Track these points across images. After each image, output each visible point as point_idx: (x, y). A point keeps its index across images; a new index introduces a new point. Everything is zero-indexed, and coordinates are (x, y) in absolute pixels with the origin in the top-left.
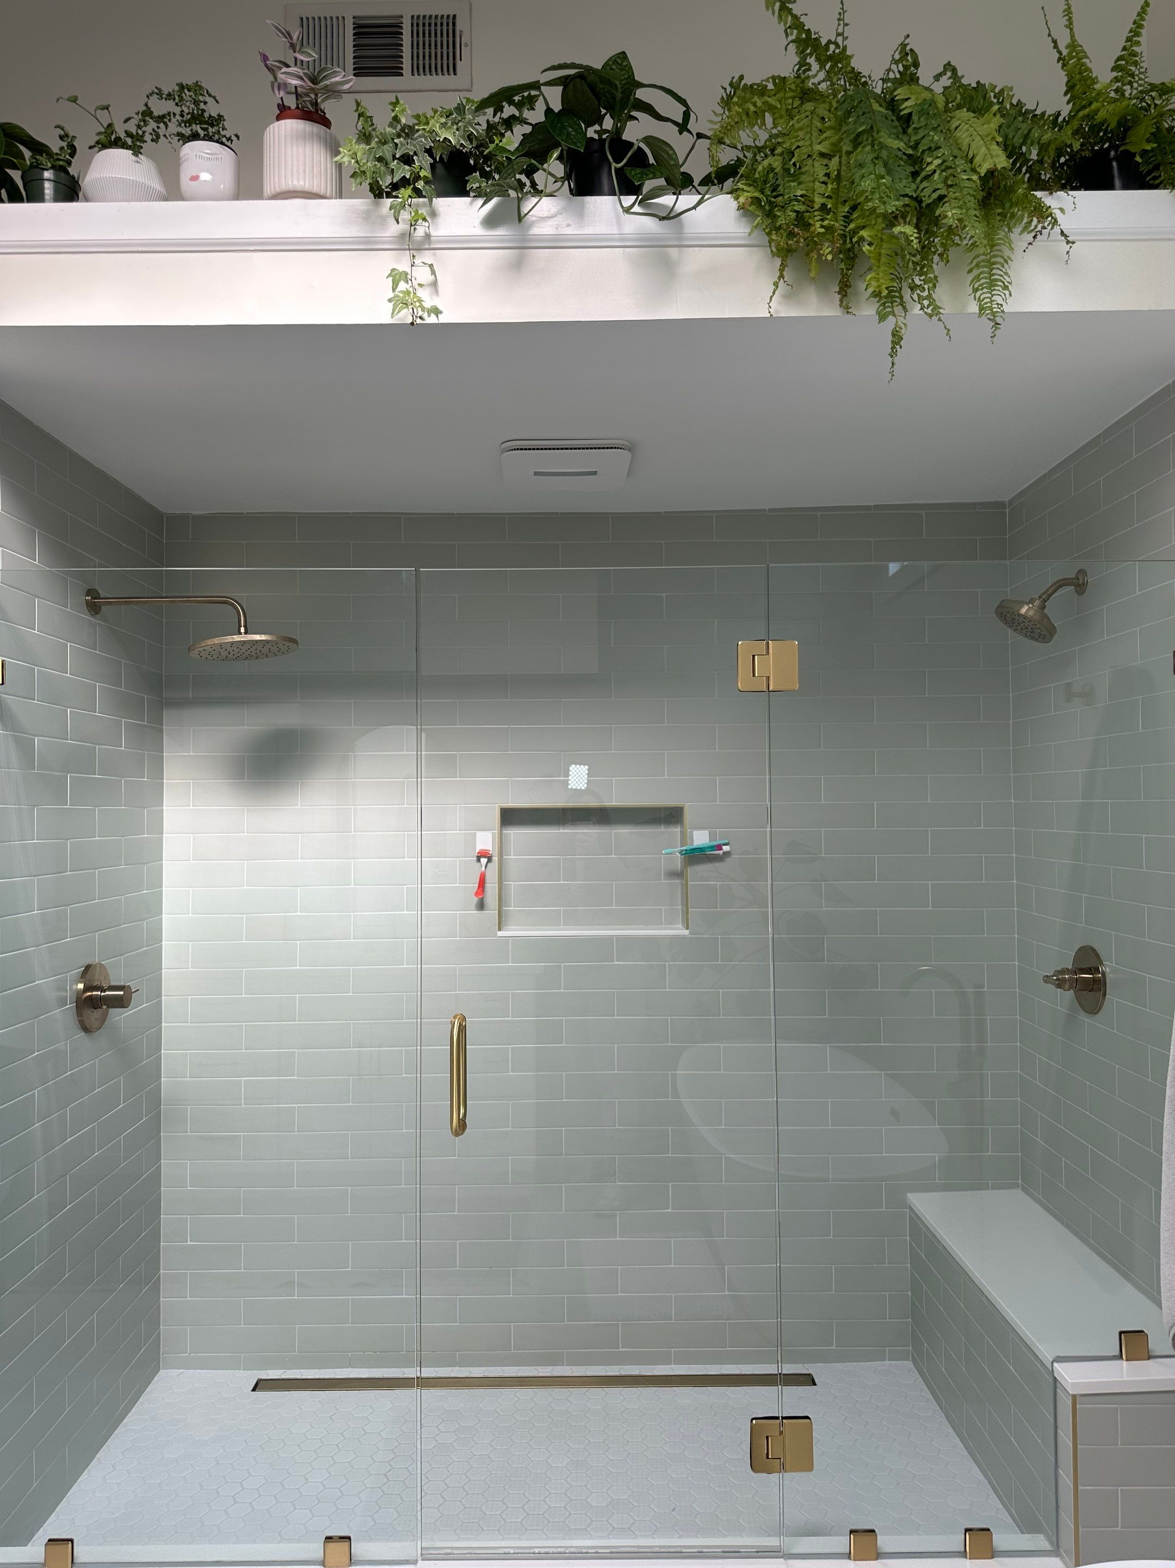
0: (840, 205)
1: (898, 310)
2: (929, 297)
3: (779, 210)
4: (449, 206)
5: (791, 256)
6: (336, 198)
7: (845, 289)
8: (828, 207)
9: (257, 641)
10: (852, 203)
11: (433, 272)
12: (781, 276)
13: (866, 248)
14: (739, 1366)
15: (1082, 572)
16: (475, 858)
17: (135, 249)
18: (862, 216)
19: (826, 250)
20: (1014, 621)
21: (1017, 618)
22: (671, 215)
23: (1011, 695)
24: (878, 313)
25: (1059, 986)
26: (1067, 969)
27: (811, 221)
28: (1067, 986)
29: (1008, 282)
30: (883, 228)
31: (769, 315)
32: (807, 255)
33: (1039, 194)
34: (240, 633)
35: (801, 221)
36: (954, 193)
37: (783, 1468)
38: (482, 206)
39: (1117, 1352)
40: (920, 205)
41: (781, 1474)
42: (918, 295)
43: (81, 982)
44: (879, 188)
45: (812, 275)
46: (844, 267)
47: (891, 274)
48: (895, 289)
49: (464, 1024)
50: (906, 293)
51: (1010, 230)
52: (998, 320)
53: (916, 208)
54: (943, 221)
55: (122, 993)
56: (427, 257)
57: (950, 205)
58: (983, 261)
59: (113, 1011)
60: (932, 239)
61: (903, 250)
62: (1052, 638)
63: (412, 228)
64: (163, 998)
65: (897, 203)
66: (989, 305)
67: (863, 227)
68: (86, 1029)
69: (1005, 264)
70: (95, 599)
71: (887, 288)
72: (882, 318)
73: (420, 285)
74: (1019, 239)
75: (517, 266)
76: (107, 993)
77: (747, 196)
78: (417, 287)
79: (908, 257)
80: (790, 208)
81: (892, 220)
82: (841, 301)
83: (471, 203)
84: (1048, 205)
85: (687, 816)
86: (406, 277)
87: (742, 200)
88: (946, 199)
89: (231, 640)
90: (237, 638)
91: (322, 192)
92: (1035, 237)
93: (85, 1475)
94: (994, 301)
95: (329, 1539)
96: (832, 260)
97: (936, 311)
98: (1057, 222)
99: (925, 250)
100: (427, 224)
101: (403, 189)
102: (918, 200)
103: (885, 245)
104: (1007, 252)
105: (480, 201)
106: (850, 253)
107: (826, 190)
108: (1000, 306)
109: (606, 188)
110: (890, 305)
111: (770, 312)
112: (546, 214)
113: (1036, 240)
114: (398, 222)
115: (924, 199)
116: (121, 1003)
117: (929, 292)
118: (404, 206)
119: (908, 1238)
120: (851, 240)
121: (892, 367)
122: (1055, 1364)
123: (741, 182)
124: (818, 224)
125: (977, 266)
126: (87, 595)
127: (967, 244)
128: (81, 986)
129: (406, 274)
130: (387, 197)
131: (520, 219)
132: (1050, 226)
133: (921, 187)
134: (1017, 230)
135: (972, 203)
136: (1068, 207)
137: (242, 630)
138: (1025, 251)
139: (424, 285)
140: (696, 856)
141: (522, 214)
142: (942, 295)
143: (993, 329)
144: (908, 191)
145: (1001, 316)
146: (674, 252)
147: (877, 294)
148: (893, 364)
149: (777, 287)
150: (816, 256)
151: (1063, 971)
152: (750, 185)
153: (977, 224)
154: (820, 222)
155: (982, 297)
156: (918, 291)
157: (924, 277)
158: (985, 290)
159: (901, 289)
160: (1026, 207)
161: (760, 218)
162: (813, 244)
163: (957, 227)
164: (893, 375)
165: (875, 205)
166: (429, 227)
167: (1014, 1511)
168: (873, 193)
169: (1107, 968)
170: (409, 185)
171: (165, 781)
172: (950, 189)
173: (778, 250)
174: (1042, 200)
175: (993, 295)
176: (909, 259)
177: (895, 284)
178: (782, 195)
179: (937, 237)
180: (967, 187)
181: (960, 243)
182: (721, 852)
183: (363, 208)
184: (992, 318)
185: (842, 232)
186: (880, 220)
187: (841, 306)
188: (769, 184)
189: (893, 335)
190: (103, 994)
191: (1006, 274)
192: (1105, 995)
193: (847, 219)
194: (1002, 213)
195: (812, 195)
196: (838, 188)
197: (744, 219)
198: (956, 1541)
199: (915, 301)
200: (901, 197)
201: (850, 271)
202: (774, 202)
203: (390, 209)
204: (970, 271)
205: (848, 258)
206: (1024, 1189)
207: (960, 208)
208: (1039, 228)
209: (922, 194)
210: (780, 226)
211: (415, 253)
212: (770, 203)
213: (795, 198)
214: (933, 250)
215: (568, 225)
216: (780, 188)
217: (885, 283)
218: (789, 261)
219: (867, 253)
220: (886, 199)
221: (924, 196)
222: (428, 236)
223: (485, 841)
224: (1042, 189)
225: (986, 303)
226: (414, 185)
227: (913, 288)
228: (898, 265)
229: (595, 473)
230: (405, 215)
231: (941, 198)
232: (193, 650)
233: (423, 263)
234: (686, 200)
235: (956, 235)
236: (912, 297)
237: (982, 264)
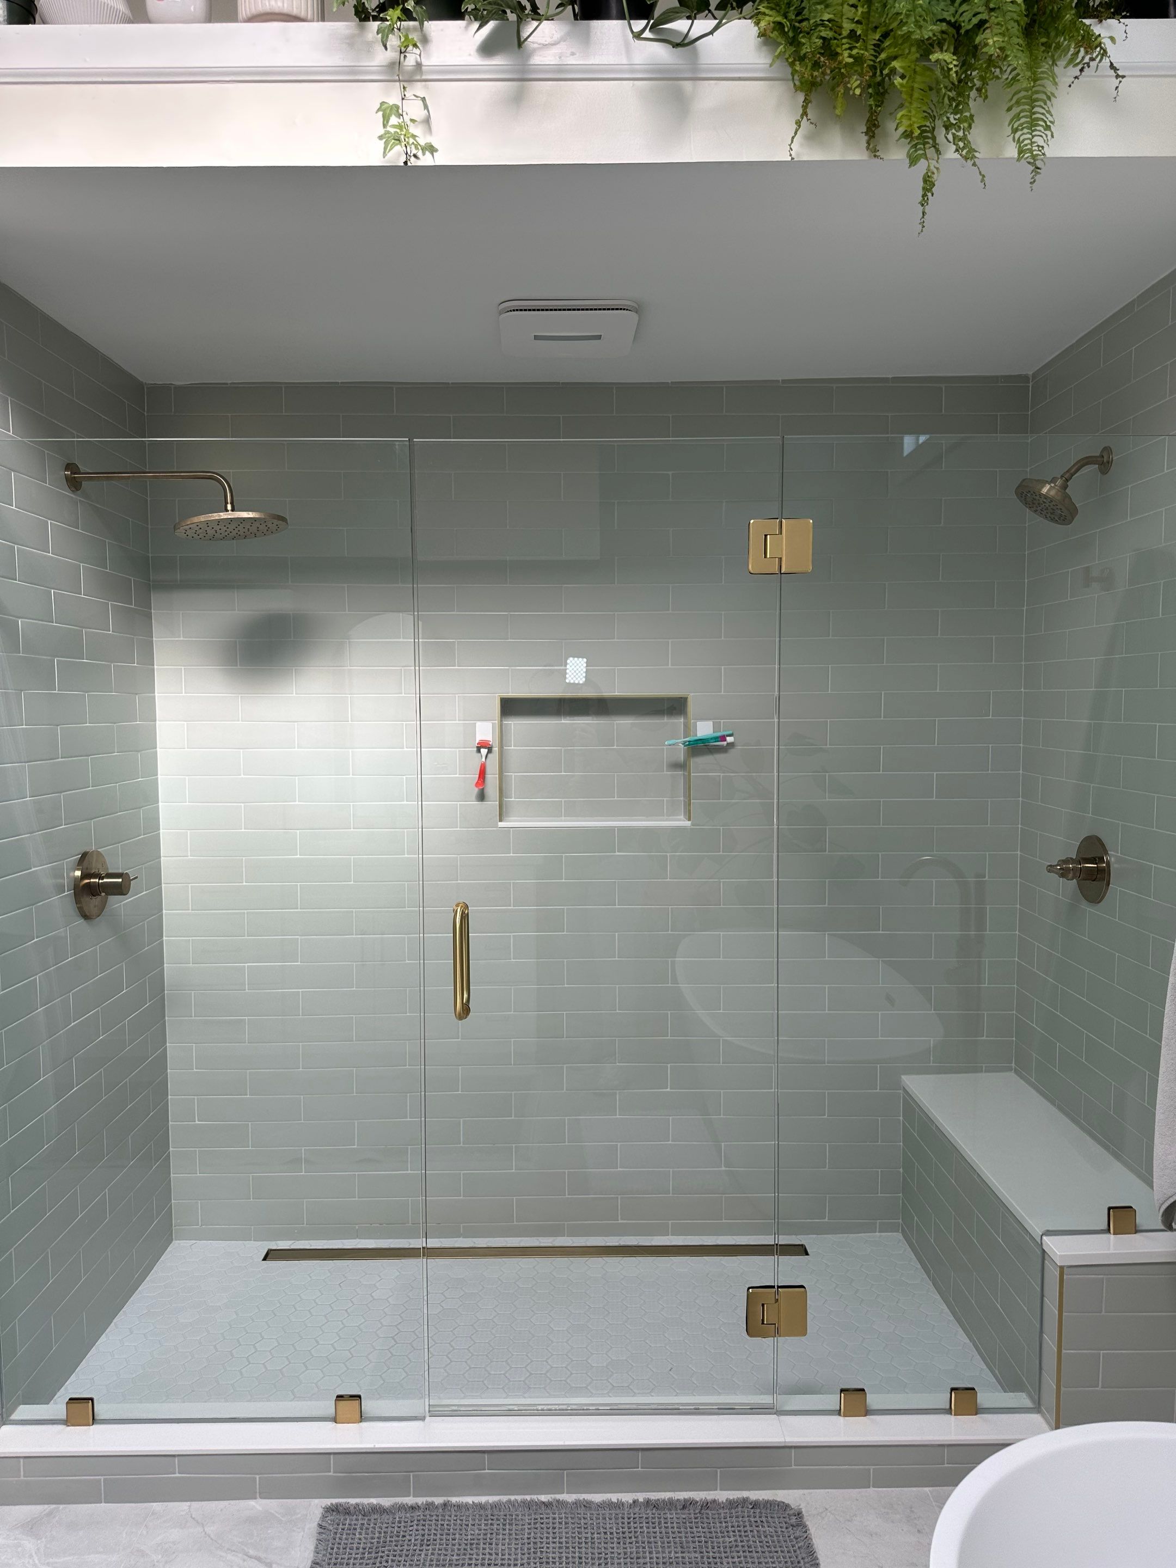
0: (870, 32)
1: (931, 152)
2: (964, 139)
3: (803, 37)
4: (442, 30)
5: (816, 90)
6: (318, 21)
7: (873, 130)
8: (858, 33)
9: (244, 519)
10: (884, 29)
11: (426, 107)
12: (805, 113)
13: (898, 81)
14: (734, 1237)
15: (1107, 450)
16: (475, 749)
17: (100, 79)
18: (894, 45)
19: (855, 83)
20: (1034, 501)
21: (1037, 498)
22: (686, 41)
23: (1026, 581)
24: (909, 156)
25: (1062, 876)
26: (1071, 858)
27: (839, 50)
28: (1071, 875)
29: (1050, 122)
30: (917, 60)
31: (789, 159)
32: (833, 89)
33: (1087, 22)
34: (227, 511)
35: (828, 49)
36: (997, 17)
37: (777, 1333)
38: (478, 29)
39: (1105, 1226)
40: (958, 32)
41: (776, 1338)
42: (954, 134)
43: (78, 870)
44: (914, 10)
45: (838, 112)
46: (873, 103)
47: (924, 112)
48: (928, 129)
49: (466, 912)
50: (941, 133)
51: (1054, 63)
52: (1039, 164)
53: (953, 36)
54: (984, 50)
55: (120, 880)
56: (418, 89)
57: (992, 31)
58: (1024, 97)
59: (113, 899)
60: (969, 73)
61: (938, 83)
62: (1073, 519)
63: (402, 55)
64: (163, 885)
65: (935, 27)
66: (1029, 147)
67: (895, 58)
68: (86, 916)
69: (1048, 102)
70: (75, 474)
71: (919, 128)
72: (913, 161)
73: (412, 121)
74: (1065, 73)
75: (517, 100)
76: (105, 880)
77: (769, 21)
78: (409, 123)
79: (943, 91)
80: (816, 34)
81: (926, 47)
82: (868, 143)
83: (467, 27)
84: (1097, 34)
85: (691, 707)
86: (398, 111)
87: (763, 24)
88: (987, 25)
89: (217, 518)
90: (223, 515)
91: (303, 15)
92: (1082, 70)
93: (103, 1338)
94: (1035, 142)
95: (340, 1397)
96: (860, 95)
97: (969, 154)
98: (1106, 53)
99: (961, 86)
100: (417, 51)
101: (391, 9)
102: (956, 26)
103: (918, 78)
104: (1050, 88)
105: (476, 25)
106: (880, 88)
107: (855, 13)
108: (1040, 149)
109: (614, 12)
110: (922, 146)
111: (791, 155)
112: (549, 40)
113: (1083, 73)
114: (386, 49)
115: (963, 24)
116: (120, 891)
117: (964, 133)
118: (393, 29)
119: (901, 1118)
120: (881, 72)
121: (923, 217)
122: (1044, 1238)
123: (763, 5)
124: (846, 54)
125: (1018, 103)
126: (66, 469)
127: (1007, 79)
128: (78, 873)
129: (397, 107)
130: (374, 20)
131: (520, 44)
132: (1099, 57)
133: (961, 11)
134: (1062, 63)
135: (1015, 29)
136: (1119, 36)
137: (229, 507)
138: (1070, 86)
139: (416, 121)
140: (699, 747)
141: (522, 40)
142: (977, 136)
143: (1034, 174)
144: (946, 16)
145: (1042, 160)
146: (687, 85)
147: (908, 135)
148: (924, 213)
149: (799, 126)
150: (842, 91)
151: (1066, 861)
152: (772, 9)
153: (1020, 54)
154: (848, 51)
155: (1021, 139)
156: (953, 131)
157: (959, 116)
158: (1025, 131)
159: (934, 128)
160: (1073, 36)
161: (782, 47)
162: (840, 77)
163: (998, 56)
164: (924, 227)
165: (911, 30)
166: (420, 55)
167: (997, 1372)
168: (908, 16)
169: (1113, 857)
170: (398, 5)
171: (156, 667)
172: (993, 13)
173: (802, 83)
174: (1091, 28)
175: (1033, 137)
176: (945, 94)
177: (928, 124)
178: (807, 19)
179: (974, 70)
180: (1010, 11)
181: (1000, 76)
182: (725, 743)
183: (348, 32)
184: (1032, 161)
185: (872, 63)
186: (914, 49)
187: (868, 148)
188: (794, 7)
189: (925, 181)
190: (100, 881)
191: (1049, 112)
192: (1108, 884)
193: (878, 48)
194: (1046, 43)
195: (840, 20)
196: (868, 13)
197: (764, 48)
198: (942, 1399)
199: (950, 142)
200: (938, 23)
201: (880, 108)
202: (799, 28)
203: (378, 33)
204: (1009, 109)
205: (878, 93)
206: (1016, 1072)
207: (1003, 34)
208: (1087, 60)
209: (961, 19)
210: (805, 54)
211: (406, 84)
212: (794, 28)
213: (821, 22)
214: (970, 85)
215: (573, 54)
216: (806, 12)
217: (917, 121)
218: (813, 96)
219: (899, 87)
220: (922, 23)
221: (964, 22)
222: (419, 65)
223: (485, 731)
224: (1091, 17)
225: (1026, 145)
226: (404, 5)
227: (948, 127)
228: (932, 101)
229: (599, 337)
230: (393, 41)
231: (981, 24)
232: (179, 528)
233: (415, 95)
234: (702, 25)
235: (995, 67)
236: (946, 138)
237: (1023, 100)
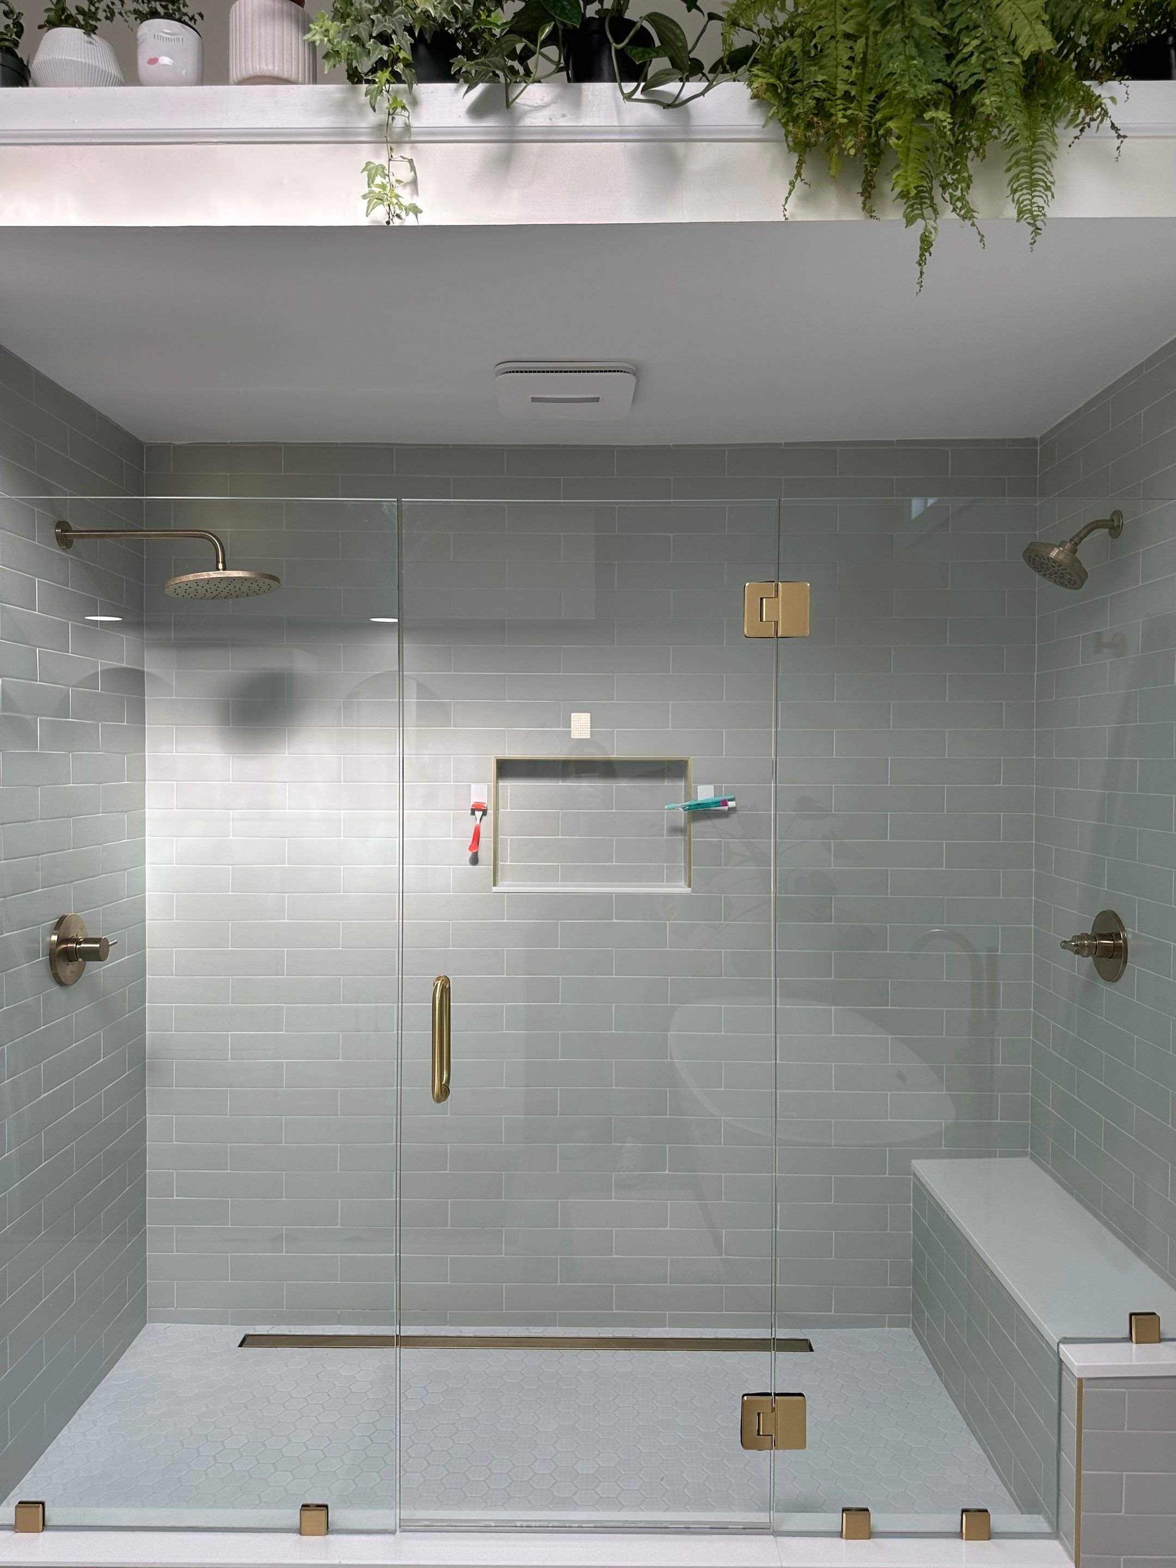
0: (864, 93)
1: (928, 212)
2: (961, 199)
3: (796, 98)
4: (432, 92)
5: (810, 151)
6: (309, 83)
7: (869, 190)
8: (852, 95)
9: (234, 579)
10: (879, 90)
11: (413, 168)
12: (798, 174)
13: (893, 141)
15: (1117, 513)
16: (470, 811)
17: (88, 141)
18: (890, 105)
19: (849, 142)
20: (1043, 565)
21: (1046, 562)
22: (677, 102)
23: (1036, 645)
24: (906, 215)
25: (1077, 952)
26: (1087, 934)
27: (833, 111)
28: (1086, 952)
29: (1051, 182)
30: (913, 120)
31: (783, 219)
32: (828, 150)
33: (1087, 83)
34: (218, 569)
35: (821, 109)
36: (994, 78)
38: (467, 92)
40: (955, 94)
42: (950, 194)
43: (54, 934)
44: (909, 70)
45: (832, 172)
46: (868, 163)
47: (921, 172)
48: (925, 189)
49: (448, 986)
50: (937, 193)
51: (1054, 124)
52: (1039, 224)
53: (950, 96)
54: (981, 110)
55: (99, 946)
56: (407, 151)
57: (989, 91)
58: (1023, 158)
59: (91, 964)
60: (967, 133)
61: (934, 143)
62: (1083, 583)
63: (390, 117)
64: (147, 949)
65: (929, 86)
66: (1029, 207)
67: (891, 118)
68: (60, 983)
69: (1048, 163)
70: (66, 531)
71: (915, 188)
72: (910, 221)
73: (398, 181)
74: (1064, 133)
75: (505, 162)
76: (83, 945)
77: (762, 82)
78: (394, 183)
79: (940, 151)
80: (809, 95)
81: (921, 106)
82: (864, 203)
83: (457, 90)
84: (1098, 95)
85: (692, 770)
86: (383, 171)
87: (755, 85)
88: (984, 85)
89: (206, 577)
90: (214, 575)
92: (1082, 130)
94: (1034, 203)
96: (855, 155)
97: (967, 214)
98: (1107, 114)
99: (959, 147)
100: (406, 114)
101: (380, 72)
102: (952, 86)
103: (914, 139)
104: (1050, 148)
105: (465, 87)
106: (876, 148)
107: (850, 75)
108: (1041, 209)
109: (606, 74)
110: (919, 206)
111: (785, 215)
112: (540, 103)
113: (1083, 133)
114: (374, 110)
115: (959, 85)
116: (98, 956)
117: (962, 193)
118: (381, 91)
119: (912, 1205)
120: (877, 133)
121: (921, 277)
123: (757, 67)
124: (840, 114)
125: (1017, 163)
126: (57, 527)
127: (1006, 139)
128: (54, 938)
129: (383, 168)
130: (364, 83)
131: (508, 104)
132: (1100, 118)
133: (957, 72)
134: (1061, 124)
135: (1013, 90)
136: (1120, 97)
137: (220, 566)
138: (1070, 146)
139: (402, 182)
140: (700, 812)
141: (510, 100)
142: (976, 197)
143: (1034, 234)
144: (942, 76)
145: (1042, 221)
146: (680, 148)
147: (904, 195)
148: (921, 273)
149: (794, 187)
150: (837, 152)
151: (1081, 937)
152: (766, 71)
153: (1018, 114)
154: (842, 112)
155: (1021, 200)
156: (950, 190)
157: (956, 176)
158: (1025, 191)
159: (931, 189)
160: (1073, 97)
161: (775, 107)
162: (833, 136)
163: (996, 115)
164: (922, 286)
165: (904, 89)
166: (408, 117)
168: (902, 76)
169: (1130, 935)
170: (387, 68)
171: (147, 726)
172: (990, 74)
173: (795, 144)
174: (1091, 89)
175: (1033, 197)
176: (941, 154)
177: (925, 184)
178: (801, 81)
179: (972, 130)
180: (1008, 72)
181: (998, 136)
182: (726, 808)
183: (338, 96)
184: (1032, 222)
185: (866, 124)
186: (909, 110)
187: (864, 209)
188: (787, 69)
189: (922, 241)
190: (79, 946)
191: (1049, 173)
192: (1126, 962)
193: (873, 109)
194: (1046, 103)
195: (834, 82)
196: (863, 74)
197: (758, 110)
199: (947, 202)
200: (934, 83)
201: (875, 169)
202: (792, 89)
203: (366, 95)
204: (1008, 170)
205: (873, 154)
206: (1032, 1158)
207: (1000, 94)
208: (1087, 120)
209: (958, 80)
210: (798, 115)
211: (393, 146)
212: (788, 90)
213: (815, 84)
214: (968, 145)
215: (564, 116)
216: (799, 73)
217: (913, 182)
218: (807, 157)
219: (894, 147)
220: (916, 81)
221: (960, 82)
222: (407, 127)
223: (481, 793)
224: (1092, 79)
225: (1026, 206)
226: (393, 68)
227: (944, 187)
228: (929, 161)
229: (596, 400)
230: (384, 103)
231: (979, 83)
232: (168, 587)
233: (402, 157)
234: (693, 87)
235: (993, 127)
236: (943, 197)
237: (1023, 161)
